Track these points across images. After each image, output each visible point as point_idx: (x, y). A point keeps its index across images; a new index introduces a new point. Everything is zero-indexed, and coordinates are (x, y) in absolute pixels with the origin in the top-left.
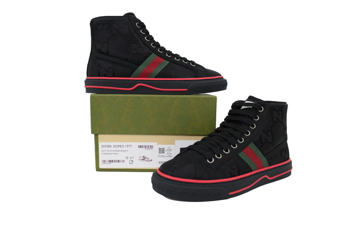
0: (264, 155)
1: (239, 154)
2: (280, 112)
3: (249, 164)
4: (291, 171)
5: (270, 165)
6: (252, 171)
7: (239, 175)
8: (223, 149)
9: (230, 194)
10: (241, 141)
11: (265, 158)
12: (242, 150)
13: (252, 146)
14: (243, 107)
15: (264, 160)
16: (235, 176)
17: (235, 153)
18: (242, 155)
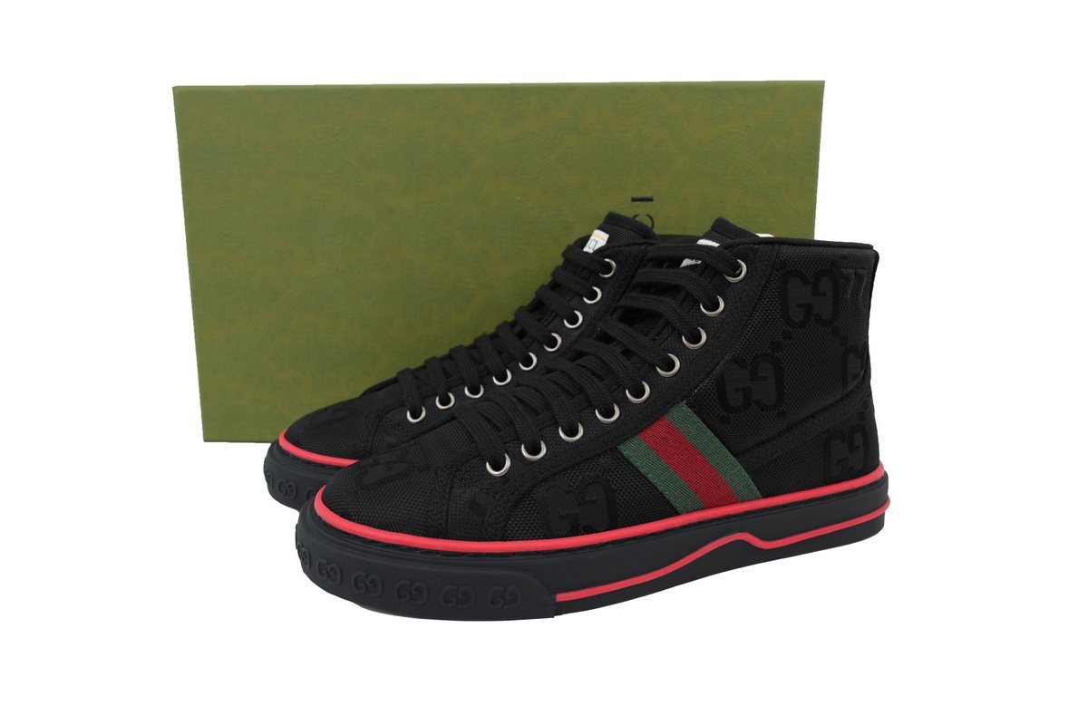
0: (736, 455)
1: (622, 448)
2: (826, 285)
3: (661, 488)
4: (883, 515)
5: (766, 495)
6: (676, 513)
7: (613, 526)
8: (556, 425)
9: (561, 597)
10: (640, 393)
11: (740, 466)
12: (637, 432)
13: (682, 418)
14: (686, 262)
15: (734, 472)
16: (590, 530)
17: (608, 443)
18: (636, 451)
